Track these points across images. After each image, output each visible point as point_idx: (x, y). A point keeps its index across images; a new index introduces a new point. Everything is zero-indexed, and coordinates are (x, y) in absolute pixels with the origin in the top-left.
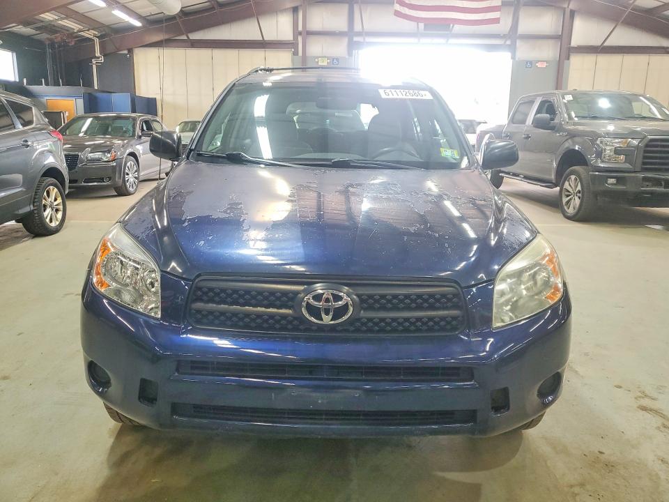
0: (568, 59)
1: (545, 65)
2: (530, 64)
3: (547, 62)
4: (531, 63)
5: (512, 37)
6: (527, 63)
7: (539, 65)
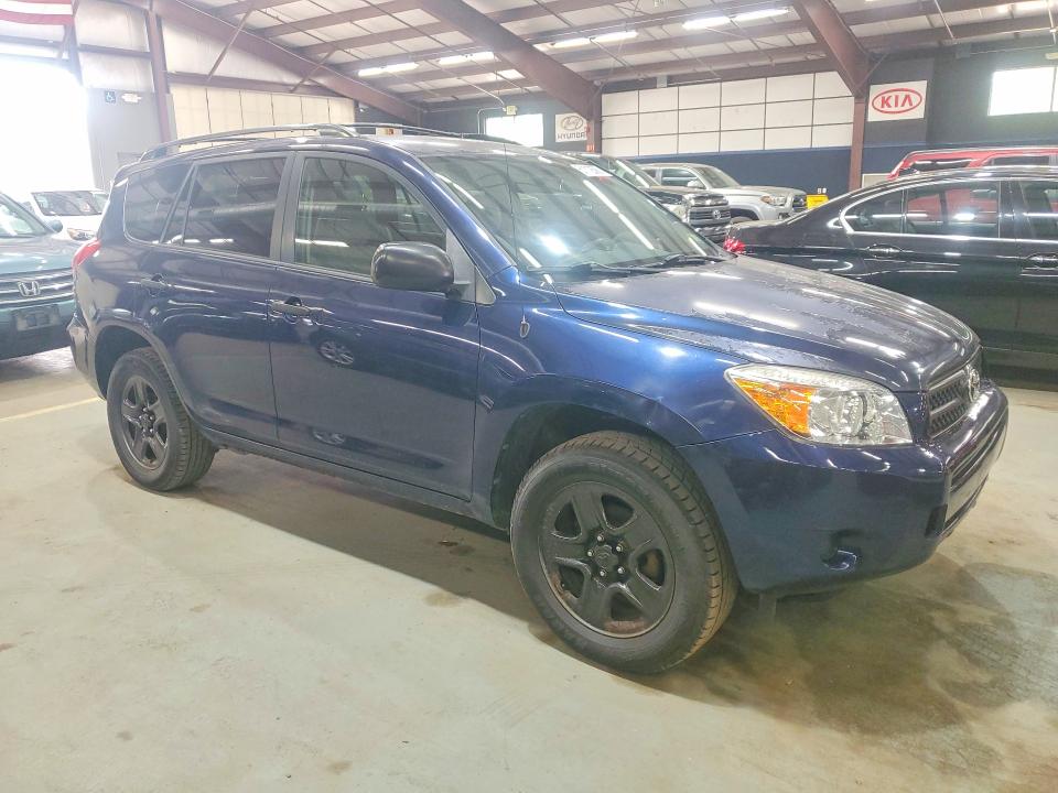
0: (168, 92)
1: (135, 99)
2: (112, 96)
3: (139, 94)
4: (113, 94)
5: (72, 49)
6: (106, 93)
7: (127, 98)
